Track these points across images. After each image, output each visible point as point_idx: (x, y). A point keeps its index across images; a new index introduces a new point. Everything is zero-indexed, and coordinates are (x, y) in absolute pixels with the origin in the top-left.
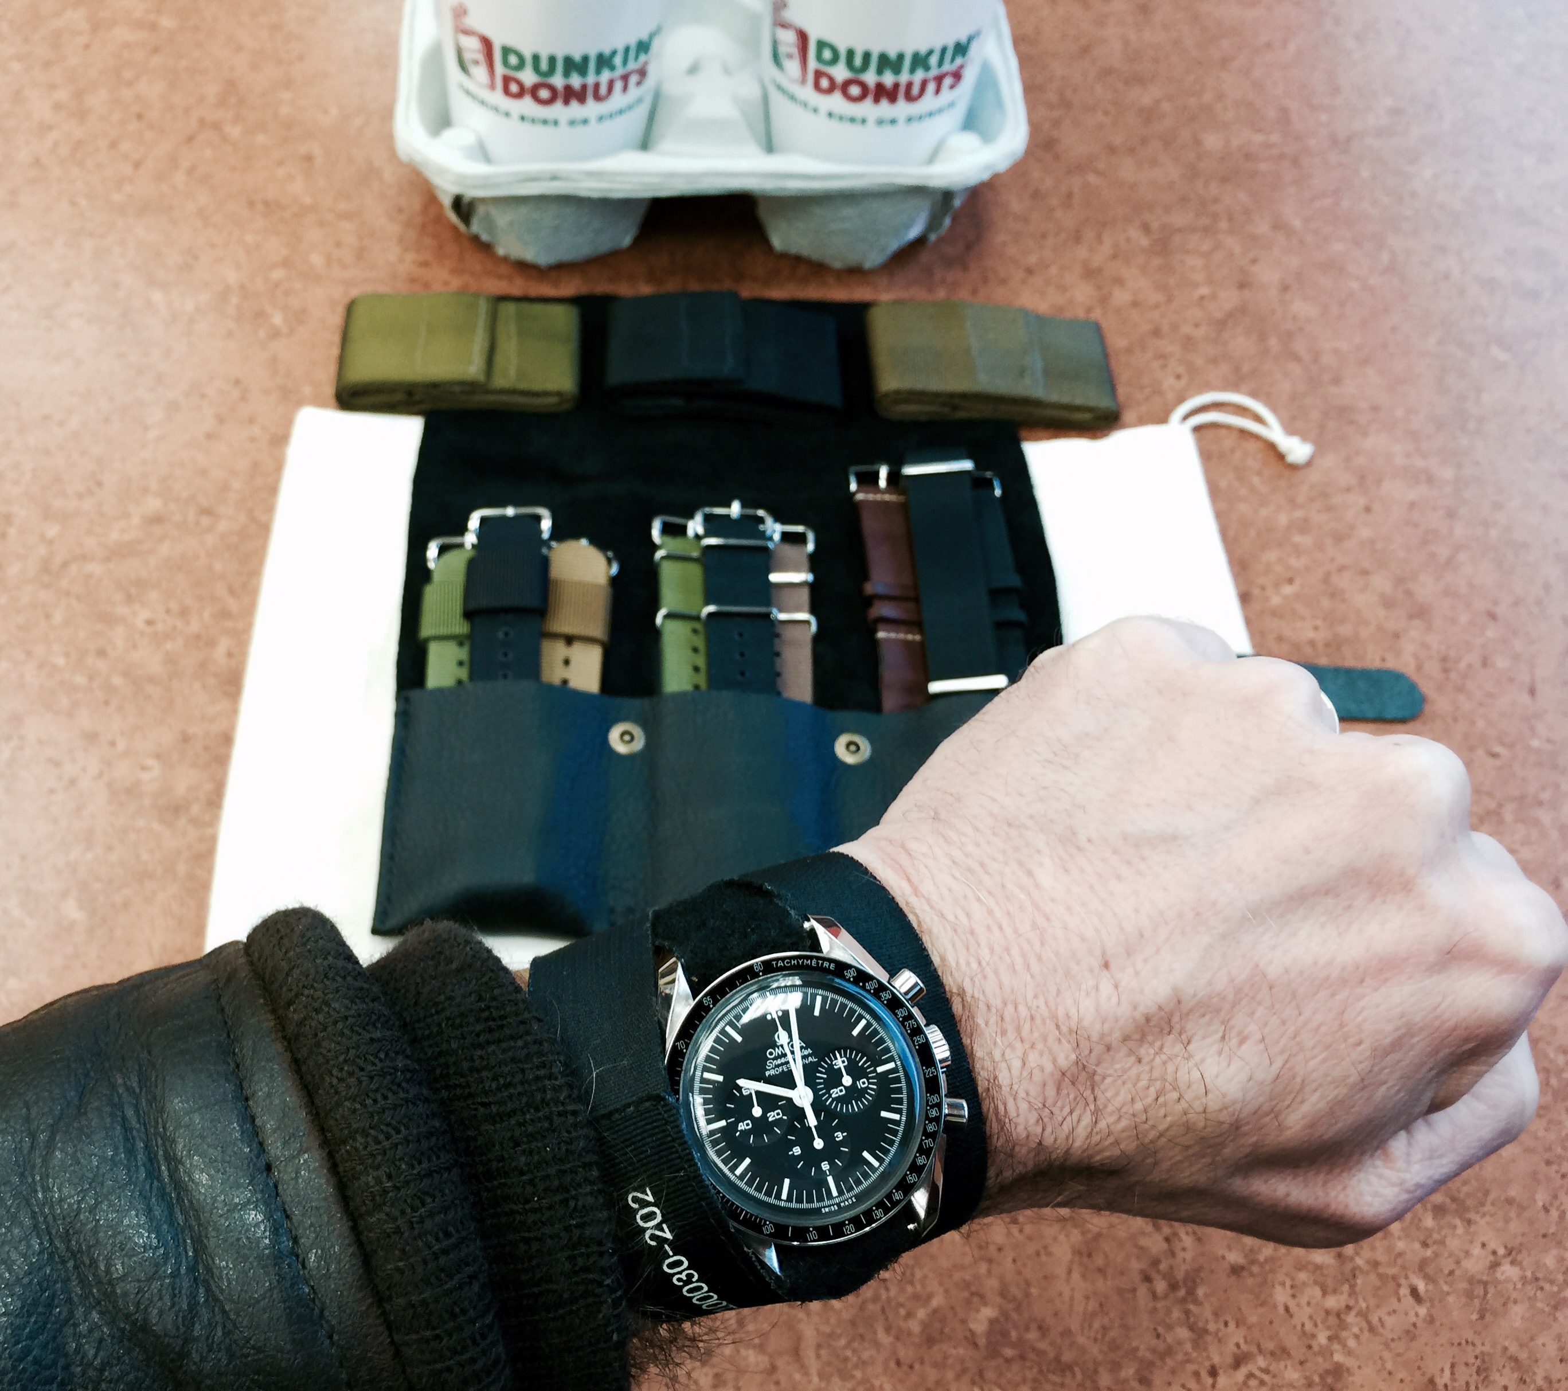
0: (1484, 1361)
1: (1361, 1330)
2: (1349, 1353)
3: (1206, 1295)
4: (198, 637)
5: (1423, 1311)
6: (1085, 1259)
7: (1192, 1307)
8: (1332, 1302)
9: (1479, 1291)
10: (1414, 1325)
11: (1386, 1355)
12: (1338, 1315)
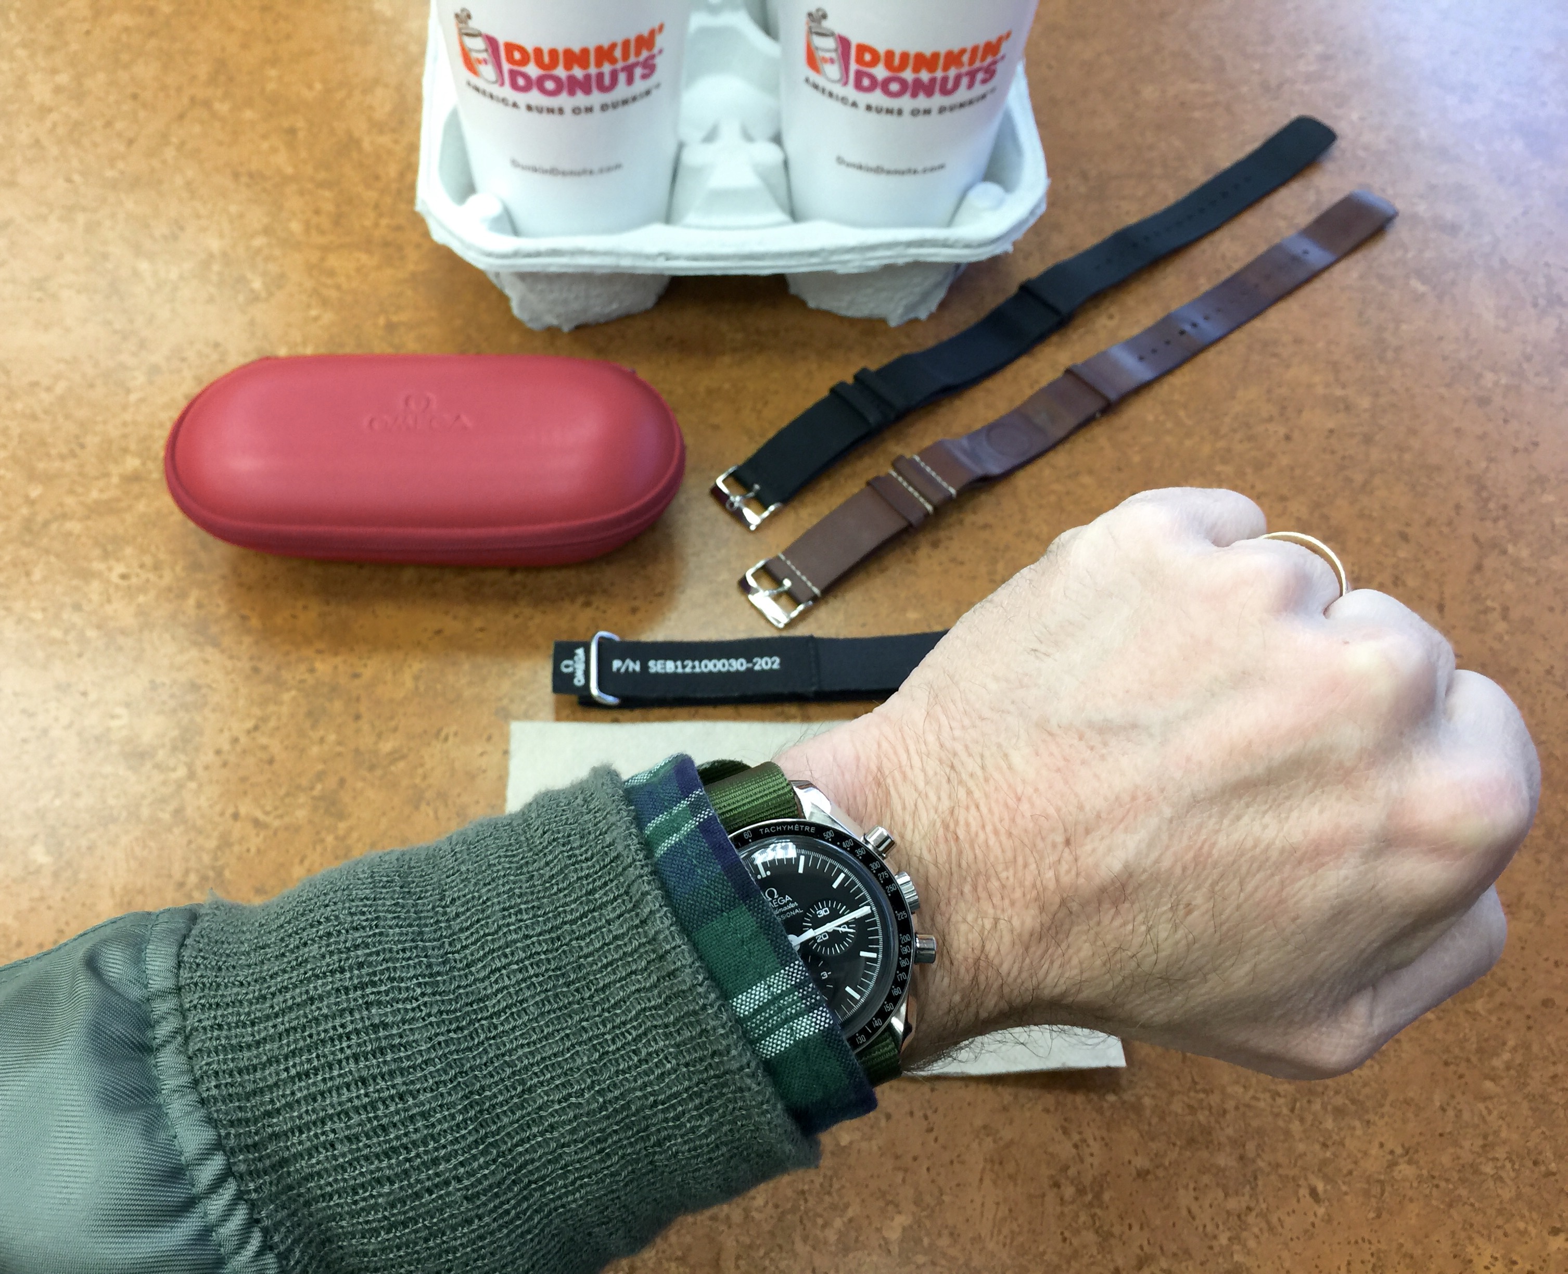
0: (1379, 1259)
1: (1261, 1230)
2: (1249, 1253)
3: (1112, 1199)
4: (170, 589)
5: (1321, 1211)
6: (996, 1167)
7: (1098, 1211)
8: (1233, 1204)
9: (1376, 1190)
10: (1313, 1225)
11: (1285, 1254)
12: (1239, 1216)
